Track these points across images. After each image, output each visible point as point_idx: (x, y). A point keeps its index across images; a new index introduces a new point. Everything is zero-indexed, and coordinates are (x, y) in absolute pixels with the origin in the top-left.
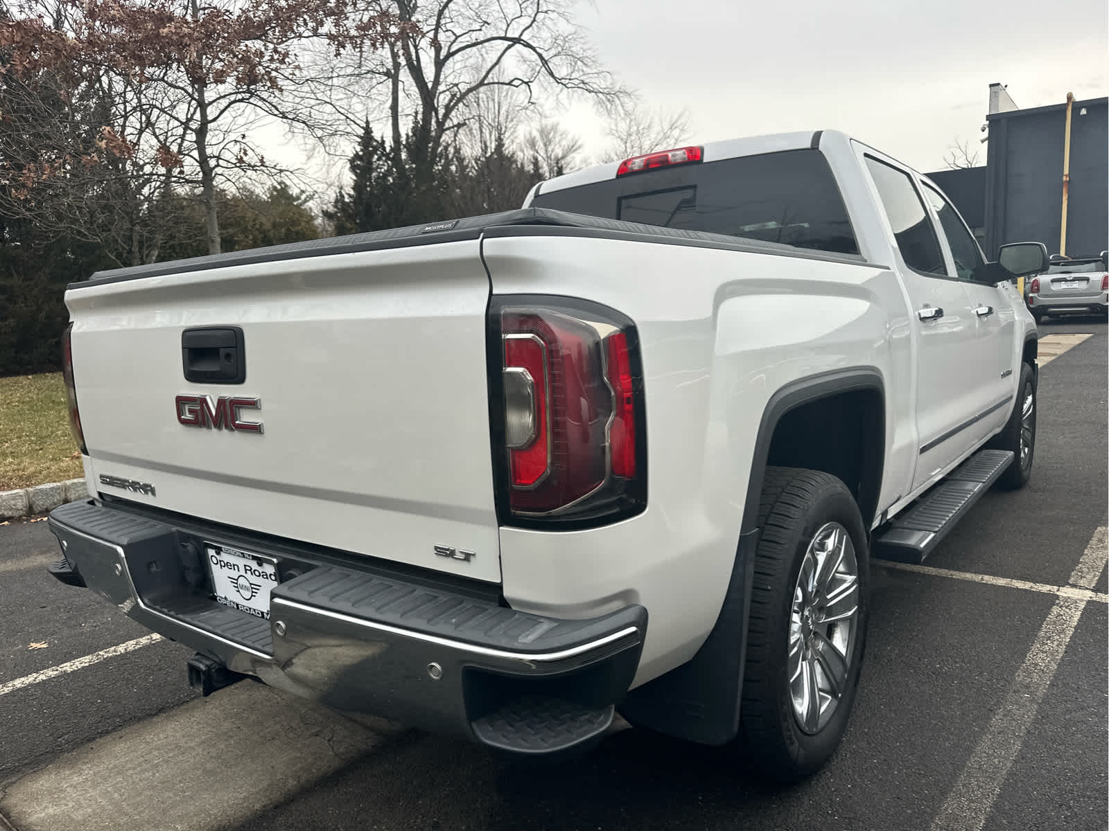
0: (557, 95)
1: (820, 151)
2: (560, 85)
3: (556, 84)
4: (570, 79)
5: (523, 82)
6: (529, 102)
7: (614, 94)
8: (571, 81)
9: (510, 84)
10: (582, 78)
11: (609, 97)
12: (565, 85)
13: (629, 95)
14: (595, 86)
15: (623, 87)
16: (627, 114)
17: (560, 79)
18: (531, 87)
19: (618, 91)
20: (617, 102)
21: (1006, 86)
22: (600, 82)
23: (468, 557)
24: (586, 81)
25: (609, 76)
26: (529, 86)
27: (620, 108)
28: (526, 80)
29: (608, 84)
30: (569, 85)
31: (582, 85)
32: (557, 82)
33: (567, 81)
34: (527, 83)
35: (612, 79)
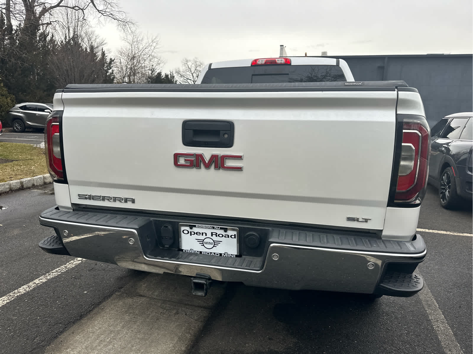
0: (99, 18)
1: (340, 67)
2: (100, 13)
3: (99, 13)
4: (105, 12)
5: (80, 9)
6: (83, 19)
7: (126, 22)
8: (105, 13)
9: (73, 8)
10: (111, 12)
11: (124, 23)
12: (102, 14)
13: (133, 24)
14: (117, 17)
15: (130, 20)
16: (132, 32)
17: (100, 11)
18: (84, 12)
19: (128, 22)
20: (128, 26)
21: (285, 47)
22: (120, 15)
23: (366, 221)
24: (113, 14)
25: (124, 14)
26: (83, 11)
27: (129, 29)
28: (82, 8)
29: (124, 17)
30: (104, 14)
31: (111, 16)
32: (99, 12)
33: (104, 12)
34: (82, 9)
35: (126, 15)
